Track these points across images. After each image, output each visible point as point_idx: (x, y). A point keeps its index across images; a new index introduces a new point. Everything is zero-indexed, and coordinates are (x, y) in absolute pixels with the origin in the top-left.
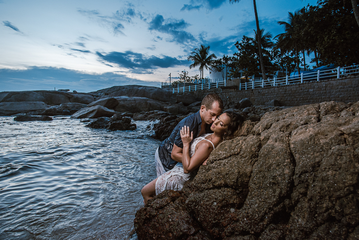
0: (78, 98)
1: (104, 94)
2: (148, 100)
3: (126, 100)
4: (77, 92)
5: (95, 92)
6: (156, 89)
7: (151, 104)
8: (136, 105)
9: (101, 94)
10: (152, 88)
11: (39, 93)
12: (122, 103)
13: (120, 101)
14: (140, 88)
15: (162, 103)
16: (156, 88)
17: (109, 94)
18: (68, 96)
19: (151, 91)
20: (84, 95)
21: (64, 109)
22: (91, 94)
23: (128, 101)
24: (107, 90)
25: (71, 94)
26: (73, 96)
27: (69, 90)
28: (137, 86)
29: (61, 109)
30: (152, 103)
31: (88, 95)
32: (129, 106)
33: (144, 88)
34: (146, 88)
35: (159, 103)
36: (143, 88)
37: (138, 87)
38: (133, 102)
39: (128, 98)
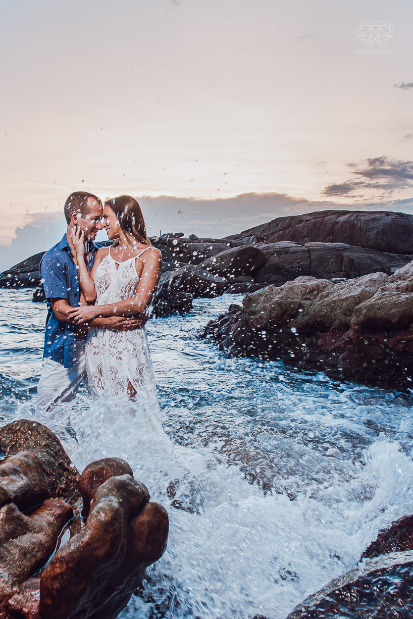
1: (255, 240)
2: (346, 249)
3: (287, 253)
4: (197, 238)
5: (236, 237)
6: (388, 219)
7: (352, 260)
8: (310, 265)
9: (249, 239)
10: (378, 216)
12: (275, 259)
13: (269, 254)
14: (342, 219)
15: (392, 257)
16: (388, 214)
17: (265, 238)
19: (371, 225)
20: (209, 244)
22: (229, 240)
23: (291, 253)
24: (262, 229)
25: (185, 242)
27: (182, 235)
28: (333, 214)
30: (357, 258)
31: (219, 244)
32: (293, 267)
33: (352, 218)
34: (357, 216)
35: (380, 259)
36: (350, 216)
37: (336, 216)
38: (303, 257)
39: (292, 245)
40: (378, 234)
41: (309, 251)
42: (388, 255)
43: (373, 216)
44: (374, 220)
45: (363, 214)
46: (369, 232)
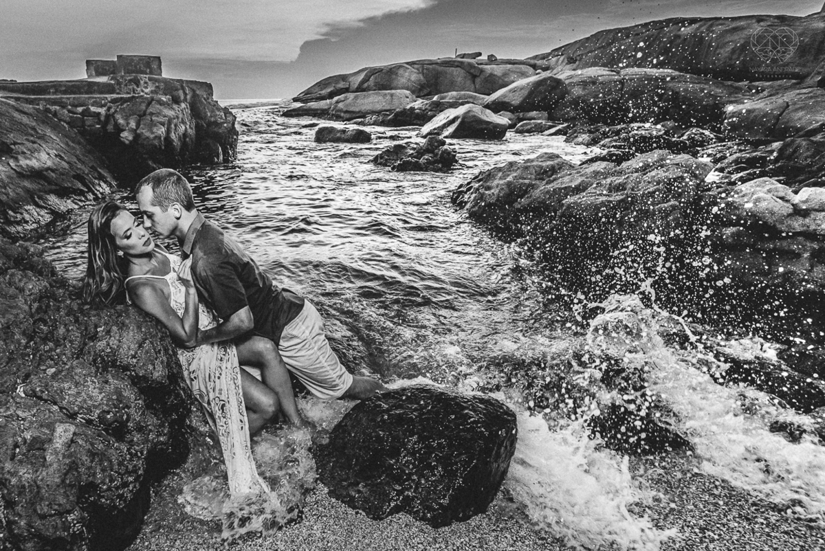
0: (494, 75)
1: (566, 61)
2: (673, 79)
4: (496, 59)
5: (543, 57)
7: (678, 94)
8: (620, 100)
10: (740, 23)
11: (416, 66)
12: (577, 91)
13: (573, 85)
15: (737, 87)
18: (472, 71)
19: (728, 39)
20: (509, 66)
21: (431, 110)
22: (532, 62)
23: (599, 84)
25: (481, 64)
26: (482, 71)
27: (480, 54)
29: (426, 109)
31: (520, 66)
33: (703, 28)
34: (711, 25)
37: (679, 25)
38: (613, 89)
39: (605, 73)
40: (733, 51)
41: (622, 82)
42: (731, 85)
43: (734, 25)
44: (735, 29)
45: (720, 22)
46: (721, 48)
